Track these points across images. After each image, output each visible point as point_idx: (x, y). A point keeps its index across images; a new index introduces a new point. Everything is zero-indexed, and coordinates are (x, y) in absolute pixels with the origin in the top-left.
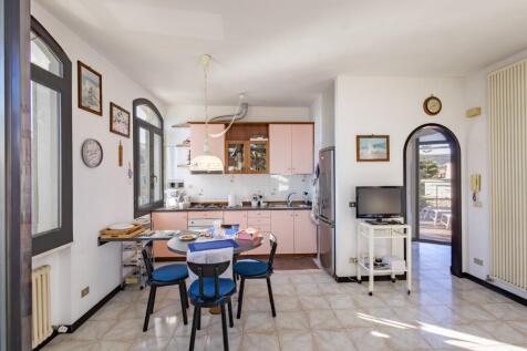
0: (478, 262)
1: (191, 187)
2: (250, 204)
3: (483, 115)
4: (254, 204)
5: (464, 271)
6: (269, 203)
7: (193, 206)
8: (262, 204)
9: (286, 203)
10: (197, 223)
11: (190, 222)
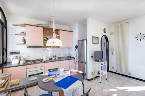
0: (113, 68)
1: (24, 54)
2: (52, 59)
3: (114, 34)
4: (53, 59)
5: (110, 70)
6: (58, 58)
7: (27, 63)
8: (56, 59)
9: (64, 57)
10: (31, 70)
11: (28, 70)
